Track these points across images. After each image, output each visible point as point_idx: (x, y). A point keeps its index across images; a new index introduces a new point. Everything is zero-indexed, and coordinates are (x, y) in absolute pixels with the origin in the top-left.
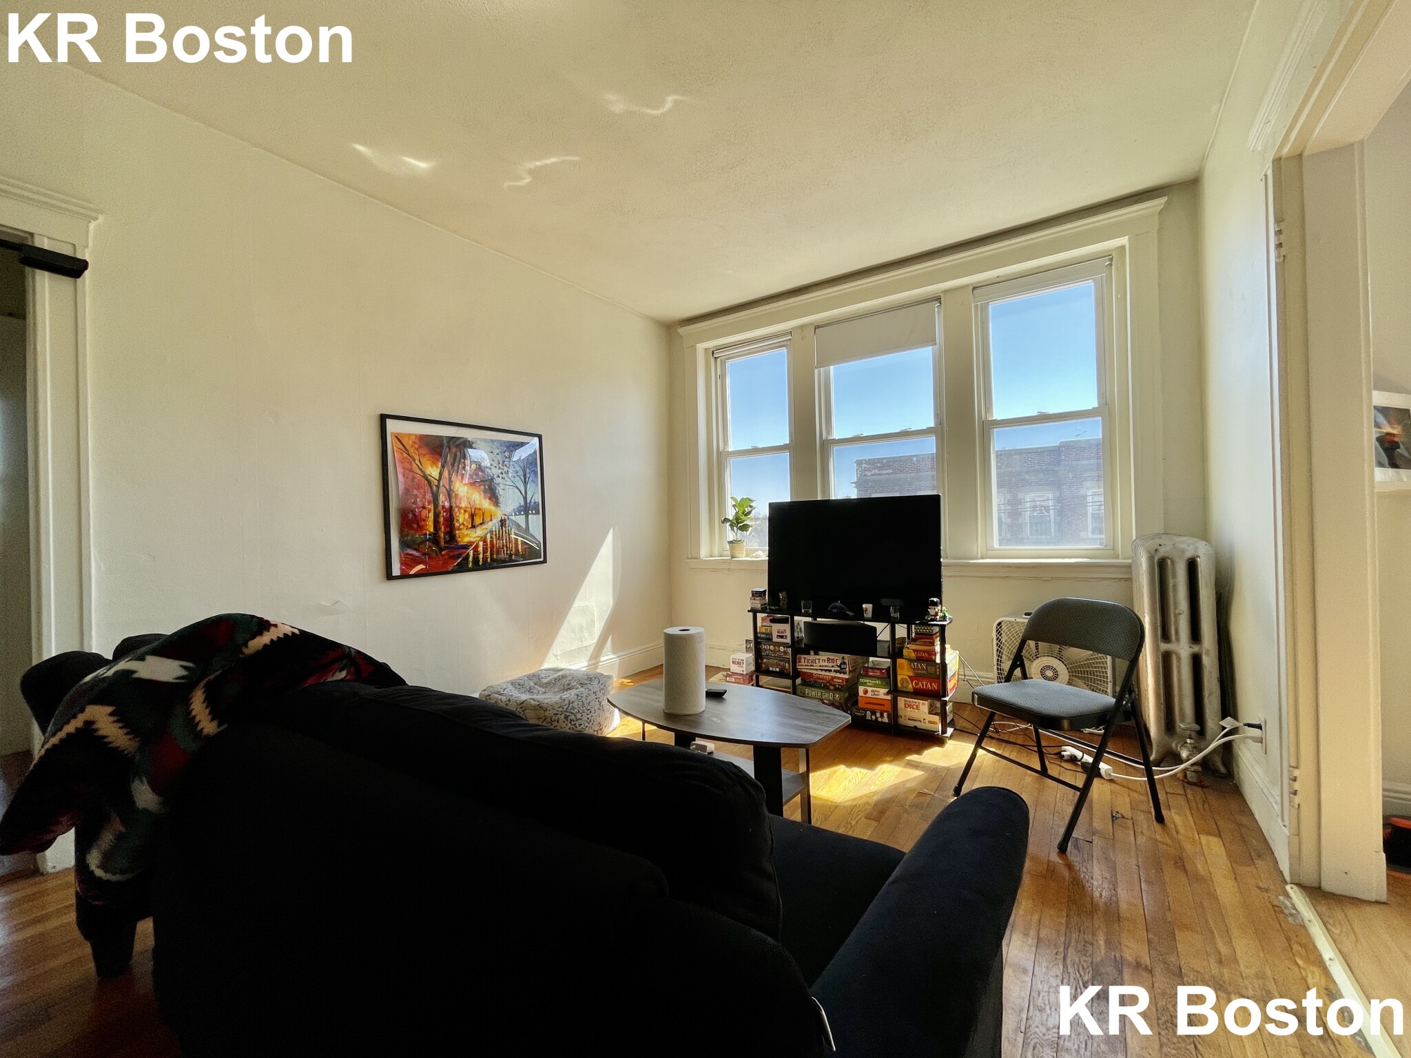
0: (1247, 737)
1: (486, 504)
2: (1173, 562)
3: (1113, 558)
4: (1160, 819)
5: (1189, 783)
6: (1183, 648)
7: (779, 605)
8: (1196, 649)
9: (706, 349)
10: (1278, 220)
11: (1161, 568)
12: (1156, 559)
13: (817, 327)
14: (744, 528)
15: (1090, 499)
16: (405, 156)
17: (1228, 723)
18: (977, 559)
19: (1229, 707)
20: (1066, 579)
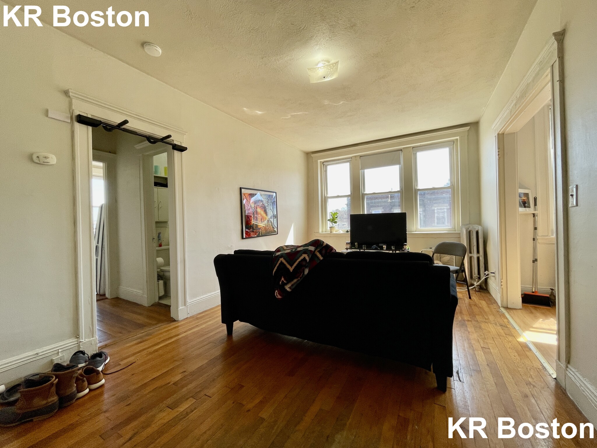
0: (491, 276)
1: (264, 215)
2: (472, 232)
3: (455, 231)
4: (470, 298)
5: (477, 291)
6: (475, 255)
7: (355, 247)
8: (478, 255)
9: (320, 162)
10: (499, 149)
11: (469, 233)
12: (468, 231)
13: (361, 156)
14: (336, 222)
15: (436, 211)
16: (256, 111)
17: (486, 273)
18: (414, 232)
19: (486, 268)
20: (441, 237)
